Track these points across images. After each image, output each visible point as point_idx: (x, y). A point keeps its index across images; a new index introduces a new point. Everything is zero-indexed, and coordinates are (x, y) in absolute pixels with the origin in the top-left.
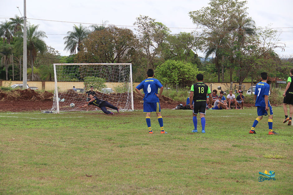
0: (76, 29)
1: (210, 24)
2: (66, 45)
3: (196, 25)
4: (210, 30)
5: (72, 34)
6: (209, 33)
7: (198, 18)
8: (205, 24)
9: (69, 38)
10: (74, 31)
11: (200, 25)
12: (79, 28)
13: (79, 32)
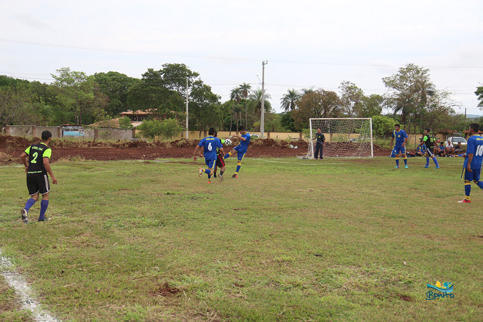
0: (290, 92)
1: (398, 87)
2: (282, 104)
3: (387, 88)
4: (399, 92)
5: (287, 95)
6: (398, 95)
7: (390, 83)
8: (394, 88)
9: (285, 99)
10: (288, 94)
11: (391, 88)
12: (292, 91)
13: (292, 95)
